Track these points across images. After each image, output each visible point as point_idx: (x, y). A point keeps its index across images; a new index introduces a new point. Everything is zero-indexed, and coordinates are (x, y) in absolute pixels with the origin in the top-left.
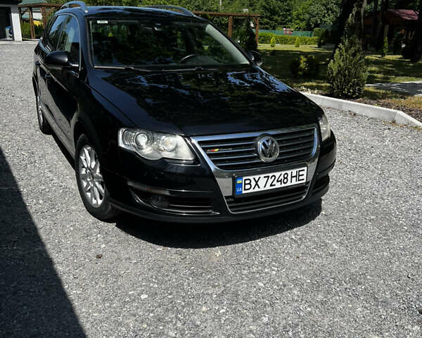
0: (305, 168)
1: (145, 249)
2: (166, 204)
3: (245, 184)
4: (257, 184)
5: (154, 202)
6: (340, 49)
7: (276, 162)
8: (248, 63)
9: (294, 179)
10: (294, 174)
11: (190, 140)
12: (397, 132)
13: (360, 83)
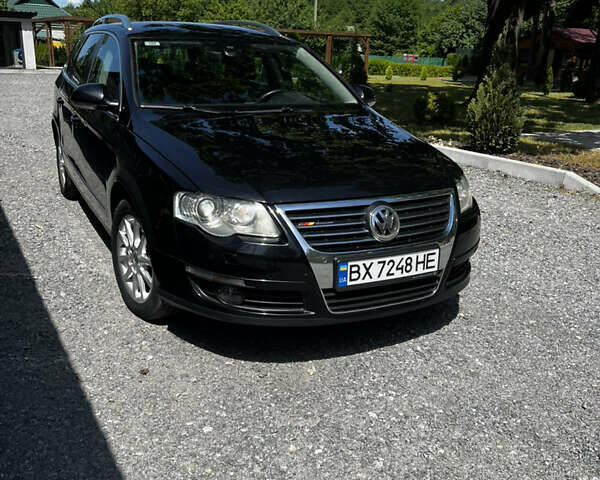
0: (437, 251)
1: (208, 363)
2: (239, 298)
3: (351, 272)
4: (368, 273)
5: (222, 296)
6: (485, 83)
7: (395, 241)
8: (355, 102)
9: (421, 266)
10: (421, 259)
11: (275, 210)
12: (567, 201)
13: (513, 132)
